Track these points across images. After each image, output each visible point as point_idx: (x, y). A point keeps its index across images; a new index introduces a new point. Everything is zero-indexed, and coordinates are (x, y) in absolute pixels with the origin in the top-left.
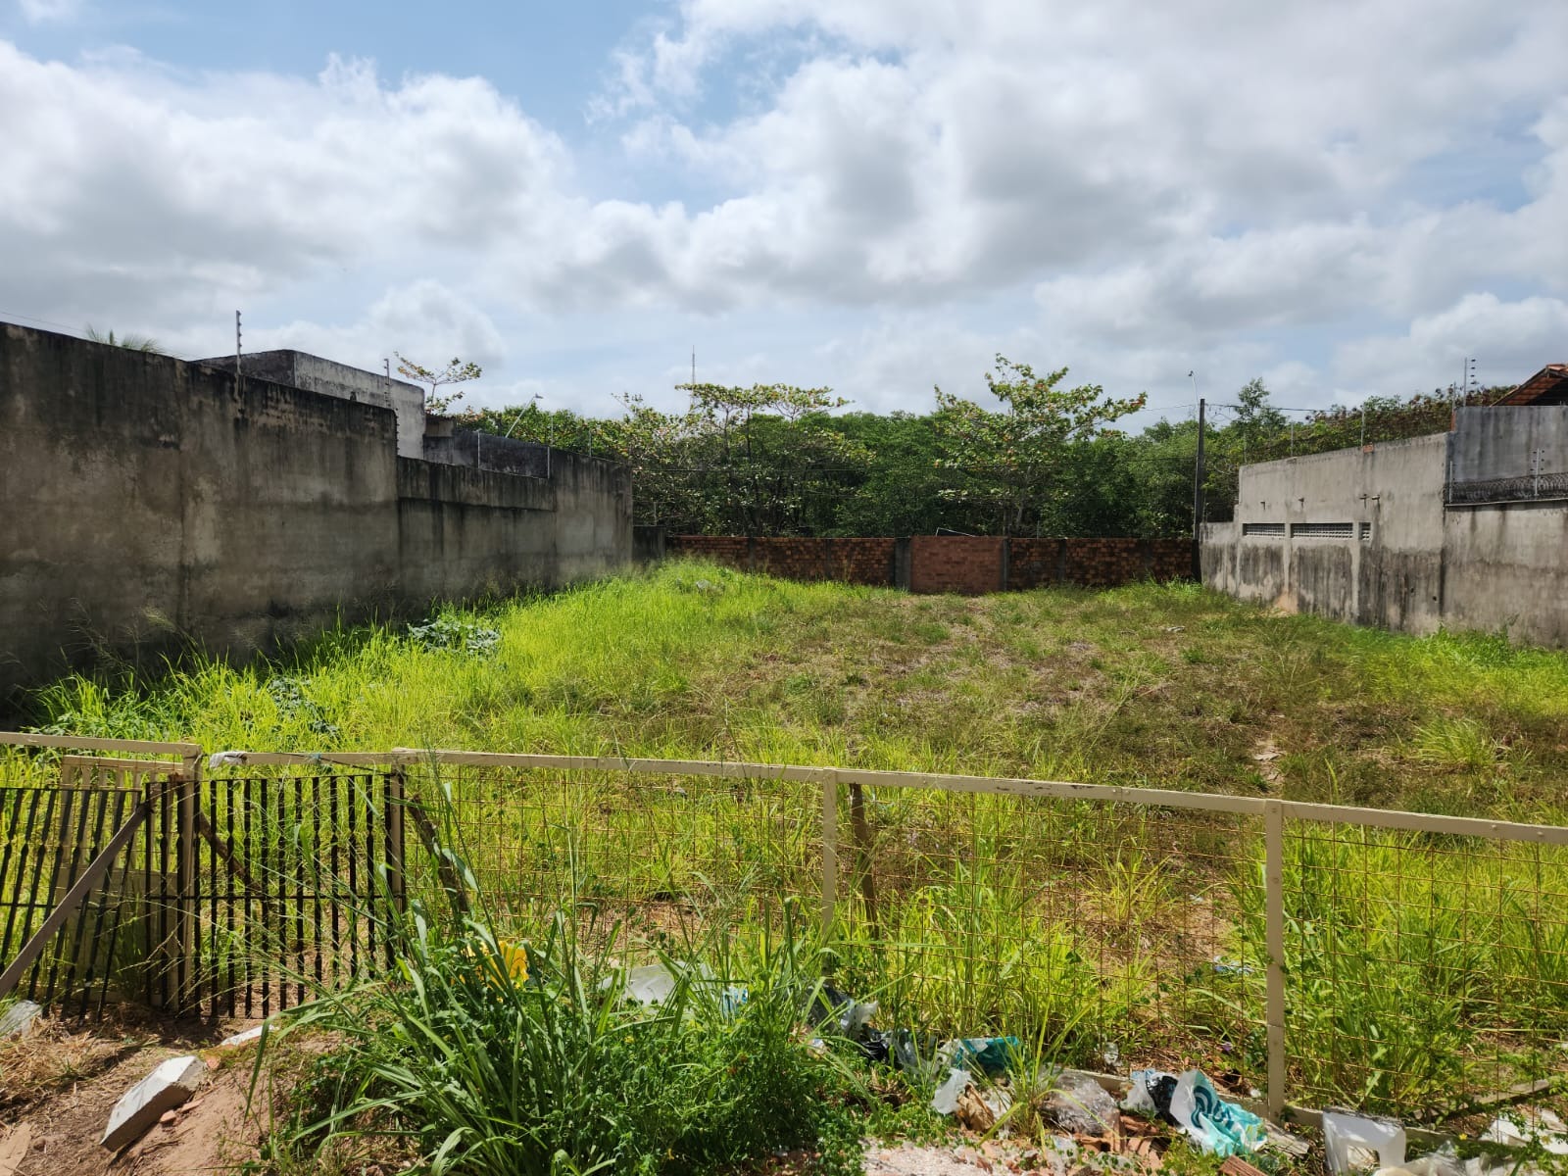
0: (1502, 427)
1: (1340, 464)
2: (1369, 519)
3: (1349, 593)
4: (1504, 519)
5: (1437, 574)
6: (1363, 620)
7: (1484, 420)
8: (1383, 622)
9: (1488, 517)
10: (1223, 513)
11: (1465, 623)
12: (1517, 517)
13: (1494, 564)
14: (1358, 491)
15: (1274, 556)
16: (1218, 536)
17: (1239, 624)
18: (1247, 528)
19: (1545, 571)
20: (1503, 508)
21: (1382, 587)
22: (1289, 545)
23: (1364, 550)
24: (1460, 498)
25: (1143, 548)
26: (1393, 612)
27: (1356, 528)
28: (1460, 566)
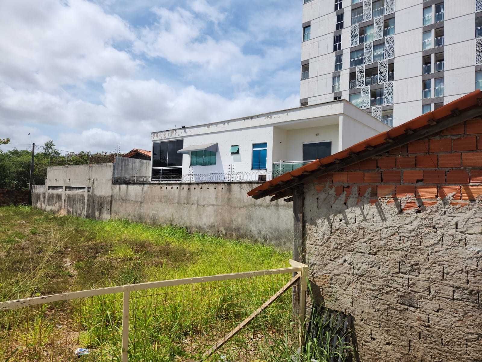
0: (126, 163)
1: (82, 169)
2: (90, 186)
3: (83, 208)
4: (128, 187)
5: (110, 203)
6: (88, 217)
7: (122, 160)
8: (94, 217)
9: (124, 187)
10: (42, 182)
11: (117, 217)
12: (130, 187)
13: (125, 200)
14: (87, 178)
15: (59, 197)
16: (39, 190)
17: (47, 219)
18: (50, 187)
19: (137, 202)
20: (127, 184)
21: (94, 207)
22: (64, 193)
23: (89, 196)
24: (116, 181)
25: (10, 193)
26: (97, 214)
27: (86, 189)
28: (116, 201)
